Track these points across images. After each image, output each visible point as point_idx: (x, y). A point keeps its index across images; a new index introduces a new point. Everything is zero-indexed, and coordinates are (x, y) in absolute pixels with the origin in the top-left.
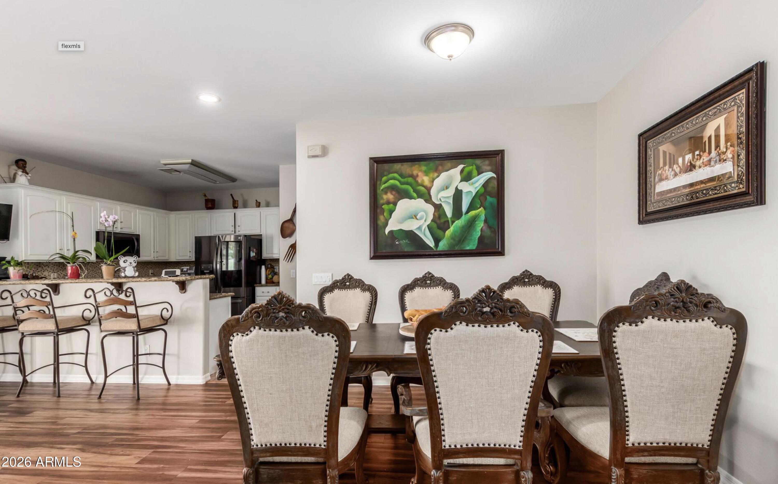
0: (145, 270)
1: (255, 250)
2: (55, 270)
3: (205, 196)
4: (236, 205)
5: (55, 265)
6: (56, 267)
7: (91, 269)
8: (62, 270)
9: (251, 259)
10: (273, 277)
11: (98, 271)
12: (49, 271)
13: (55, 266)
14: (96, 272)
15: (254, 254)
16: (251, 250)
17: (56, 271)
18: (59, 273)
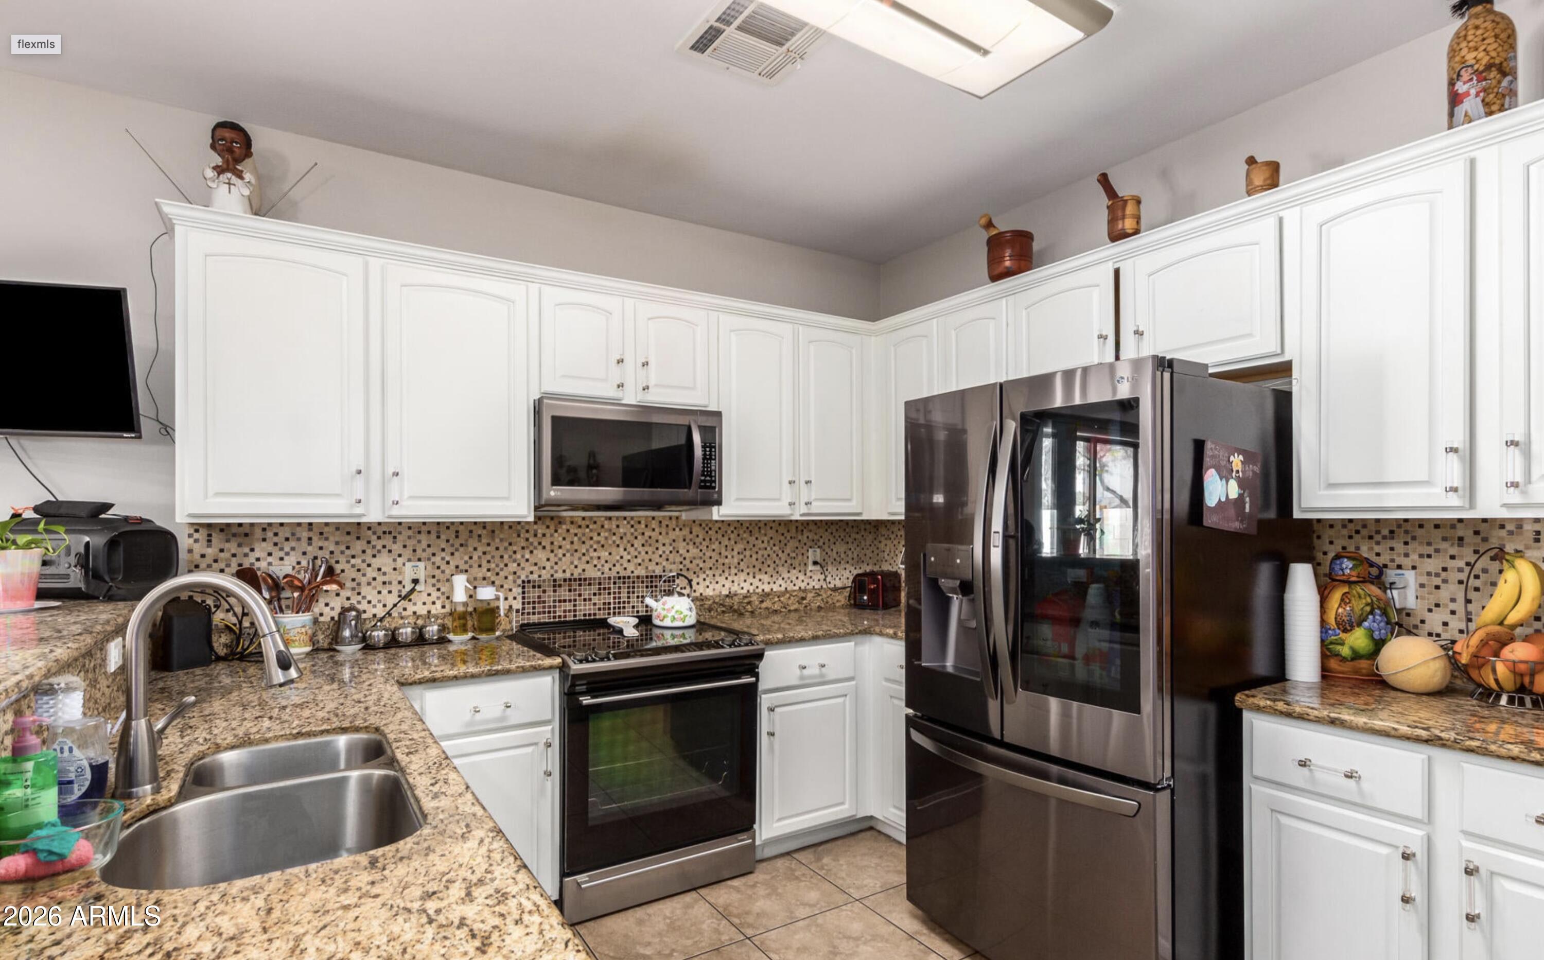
0: (787, 551)
1: (1237, 461)
2: (419, 551)
3: (989, 225)
4: (1129, 224)
5: (419, 532)
6: (424, 538)
7: (568, 547)
8: (449, 550)
9: (1209, 520)
10: (1379, 644)
11: (595, 554)
12: (395, 554)
13: (419, 537)
14: (587, 558)
15: (1234, 490)
16: (1207, 460)
17: (424, 555)
18: (437, 559)
